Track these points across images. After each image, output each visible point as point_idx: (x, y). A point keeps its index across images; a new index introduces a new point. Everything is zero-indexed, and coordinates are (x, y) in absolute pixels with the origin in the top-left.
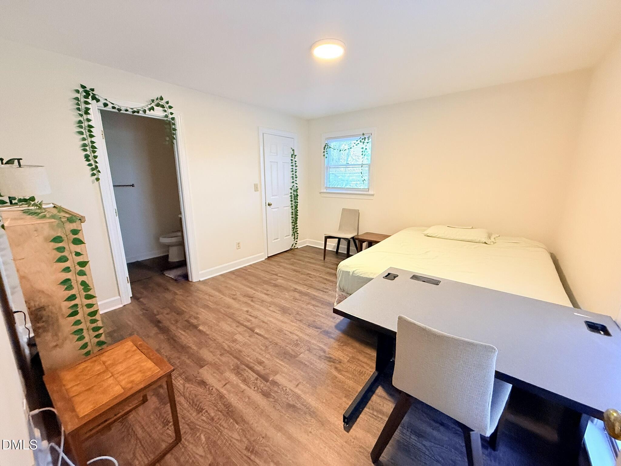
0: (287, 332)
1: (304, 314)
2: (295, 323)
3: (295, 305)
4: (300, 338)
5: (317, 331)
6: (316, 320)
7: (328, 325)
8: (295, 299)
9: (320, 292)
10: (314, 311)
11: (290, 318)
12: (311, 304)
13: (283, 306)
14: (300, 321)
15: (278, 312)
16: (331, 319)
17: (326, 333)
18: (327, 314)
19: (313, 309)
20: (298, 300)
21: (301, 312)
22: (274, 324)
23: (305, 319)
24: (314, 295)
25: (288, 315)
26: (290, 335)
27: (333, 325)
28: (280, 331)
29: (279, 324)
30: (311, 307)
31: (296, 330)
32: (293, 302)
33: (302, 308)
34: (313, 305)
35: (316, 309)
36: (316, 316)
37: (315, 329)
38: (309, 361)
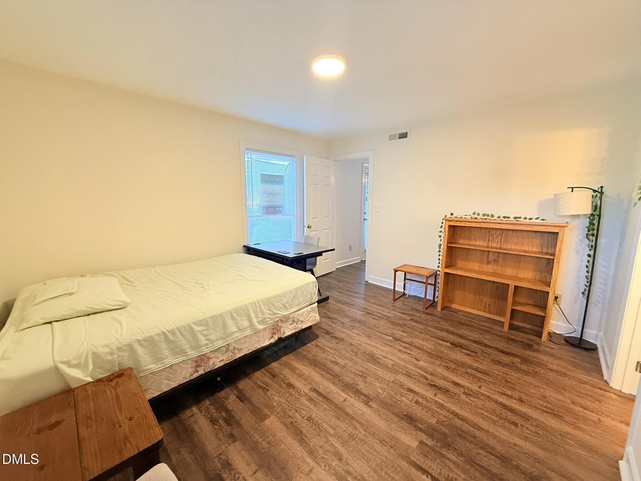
0: (362, 335)
1: (349, 353)
2: (357, 343)
3: (361, 366)
4: (350, 330)
5: (335, 334)
6: (335, 344)
7: (325, 339)
8: (363, 376)
9: (323, 392)
10: (337, 356)
11: (363, 348)
12: (340, 366)
13: (376, 364)
14: (352, 345)
15: (380, 357)
16: (320, 344)
17: (328, 333)
18: (322, 351)
19: (338, 358)
20: (359, 375)
21: (352, 355)
22: (377, 343)
23: (346, 346)
24: (334, 383)
25: (366, 352)
26: (360, 334)
27: (320, 339)
28: (369, 337)
29: (372, 343)
30: (340, 361)
31: (354, 337)
32: (364, 370)
33: (351, 360)
34: (337, 364)
35: (335, 358)
36: (335, 349)
37: (337, 336)
38: (343, 318)
